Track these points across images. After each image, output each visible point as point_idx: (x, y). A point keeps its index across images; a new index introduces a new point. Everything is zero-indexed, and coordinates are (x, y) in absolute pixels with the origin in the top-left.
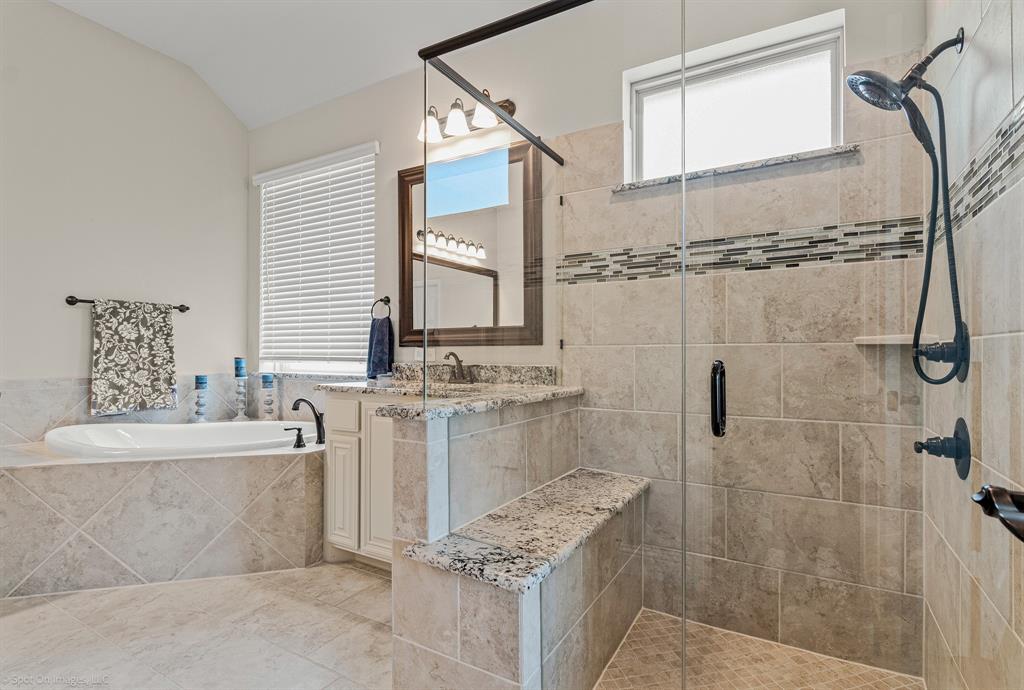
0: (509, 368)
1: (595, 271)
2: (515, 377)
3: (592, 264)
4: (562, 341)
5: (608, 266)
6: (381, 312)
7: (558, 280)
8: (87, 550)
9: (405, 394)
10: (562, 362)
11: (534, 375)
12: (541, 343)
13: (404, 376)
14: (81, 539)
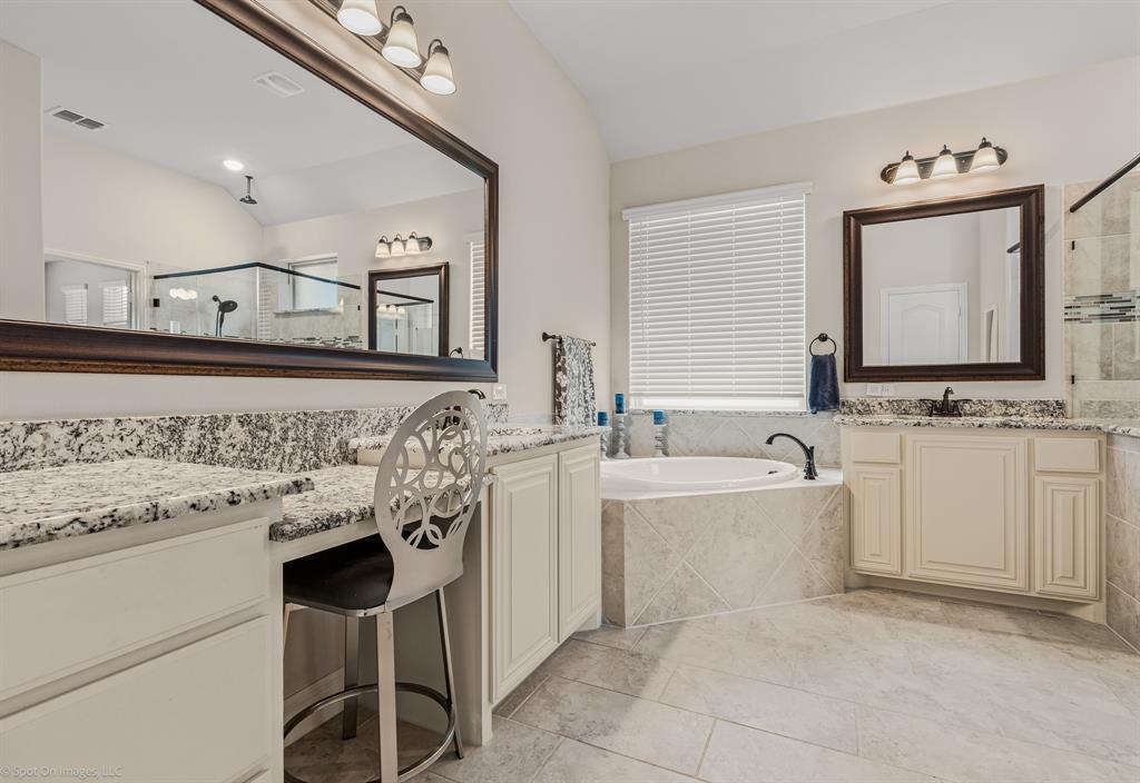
0: (1004, 402)
1: (1117, 311)
2: (1012, 411)
3: (1112, 305)
4: (1073, 377)
5: (1134, 307)
6: (824, 349)
7: (1066, 320)
8: (689, 579)
9: (980, 426)
10: (1073, 396)
11: (1038, 408)
12: (1044, 378)
13: (854, 411)
14: (685, 569)
